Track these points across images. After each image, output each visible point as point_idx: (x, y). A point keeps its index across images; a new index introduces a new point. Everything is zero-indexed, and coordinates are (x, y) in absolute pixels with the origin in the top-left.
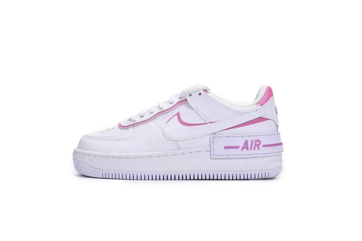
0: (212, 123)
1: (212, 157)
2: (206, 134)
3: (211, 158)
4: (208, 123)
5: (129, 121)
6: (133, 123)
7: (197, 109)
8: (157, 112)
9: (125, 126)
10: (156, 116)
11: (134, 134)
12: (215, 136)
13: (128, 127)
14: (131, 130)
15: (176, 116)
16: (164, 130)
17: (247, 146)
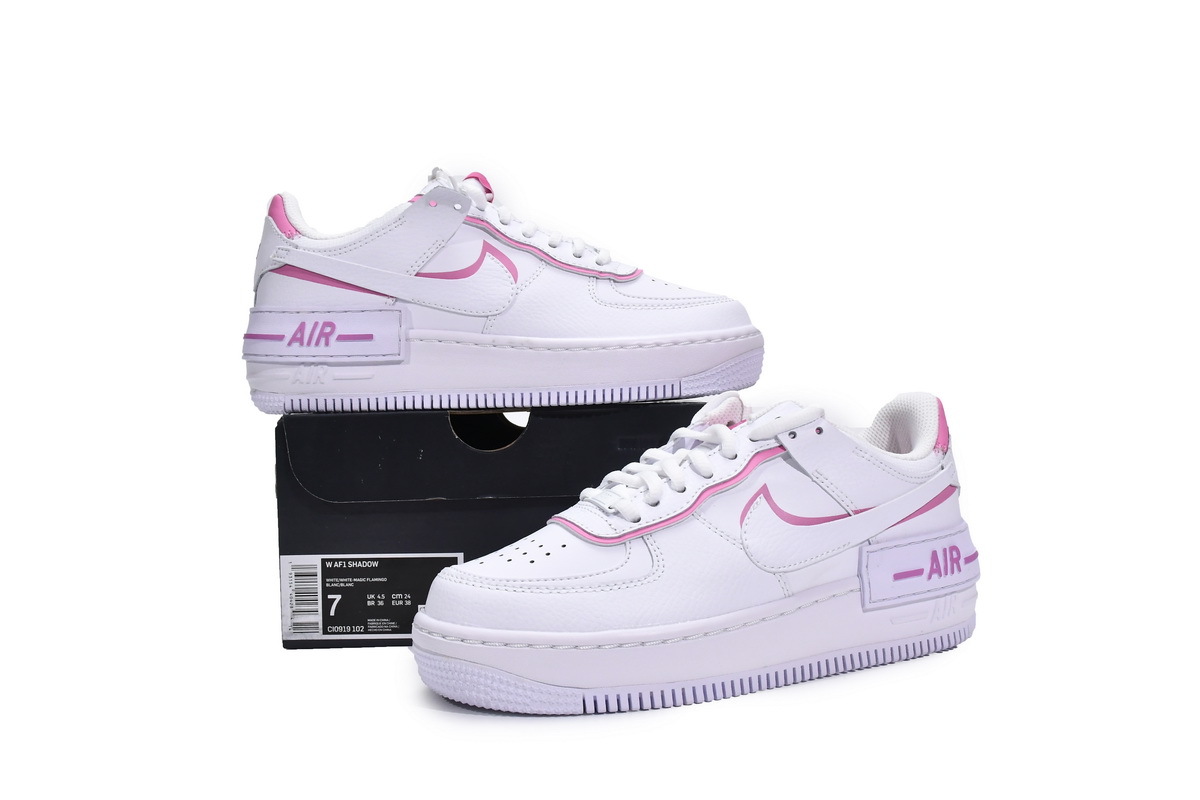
0: (862, 511)
1: (868, 606)
2: (850, 545)
3: (864, 611)
4: (851, 513)
5: (614, 520)
6: (636, 526)
7: (818, 476)
8: (695, 486)
9: (611, 536)
10: (700, 500)
11: (656, 562)
12: (870, 548)
13: (621, 539)
14: (637, 547)
15: (761, 500)
16: (746, 543)
17: (938, 565)
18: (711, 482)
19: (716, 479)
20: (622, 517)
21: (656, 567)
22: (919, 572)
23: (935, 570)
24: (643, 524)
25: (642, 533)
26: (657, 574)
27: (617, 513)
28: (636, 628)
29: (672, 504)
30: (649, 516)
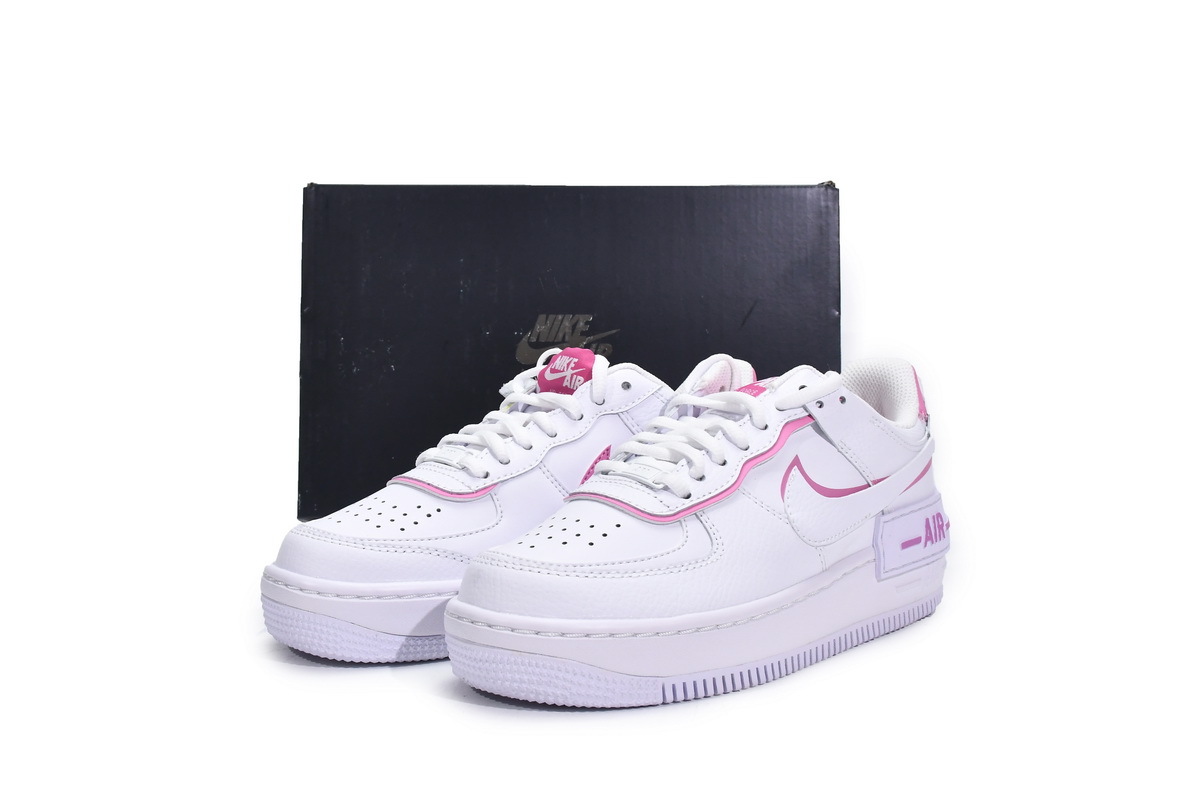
0: (879, 481)
1: (883, 576)
2: (868, 517)
3: (878, 581)
4: (871, 483)
5: (664, 496)
6: (688, 503)
7: (843, 446)
8: (736, 459)
9: (664, 514)
10: (744, 473)
11: (714, 540)
12: (884, 518)
13: (674, 518)
14: (692, 525)
15: (795, 471)
16: (791, 517)
17: (931, 534)
18: (749, 455)
19: (753, 452)
20: (673, 493)
21: (715, 546)
22: (917, 541)
23: (929, 538)
24: (693, 501)
25: (695, 510)
26: (719, 552)
27: (666, 488)
28: (709, 610)
29: (720, 478)
30: (700, 492)
